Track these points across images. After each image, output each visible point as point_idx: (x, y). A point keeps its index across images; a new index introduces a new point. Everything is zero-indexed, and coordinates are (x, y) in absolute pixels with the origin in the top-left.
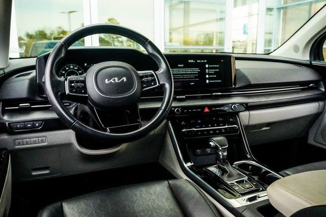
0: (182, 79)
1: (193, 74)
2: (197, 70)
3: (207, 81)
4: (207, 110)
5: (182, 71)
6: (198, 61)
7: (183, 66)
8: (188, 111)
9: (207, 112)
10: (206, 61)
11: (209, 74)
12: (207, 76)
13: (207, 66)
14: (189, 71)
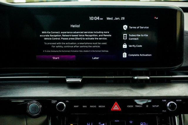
0: (76, 49)
1: (99, 41)
2: (106, 35)
3: (125, 55)
4: (116, 107)
5: (76, 36)
6: (108, 19)
7: (78, 26)
8: (81, 107)
9: (116, 111)
10: (123, 18)
11: (128, 42)
12: (125, 46)
13: (125, 27)
14: (91, 35)
